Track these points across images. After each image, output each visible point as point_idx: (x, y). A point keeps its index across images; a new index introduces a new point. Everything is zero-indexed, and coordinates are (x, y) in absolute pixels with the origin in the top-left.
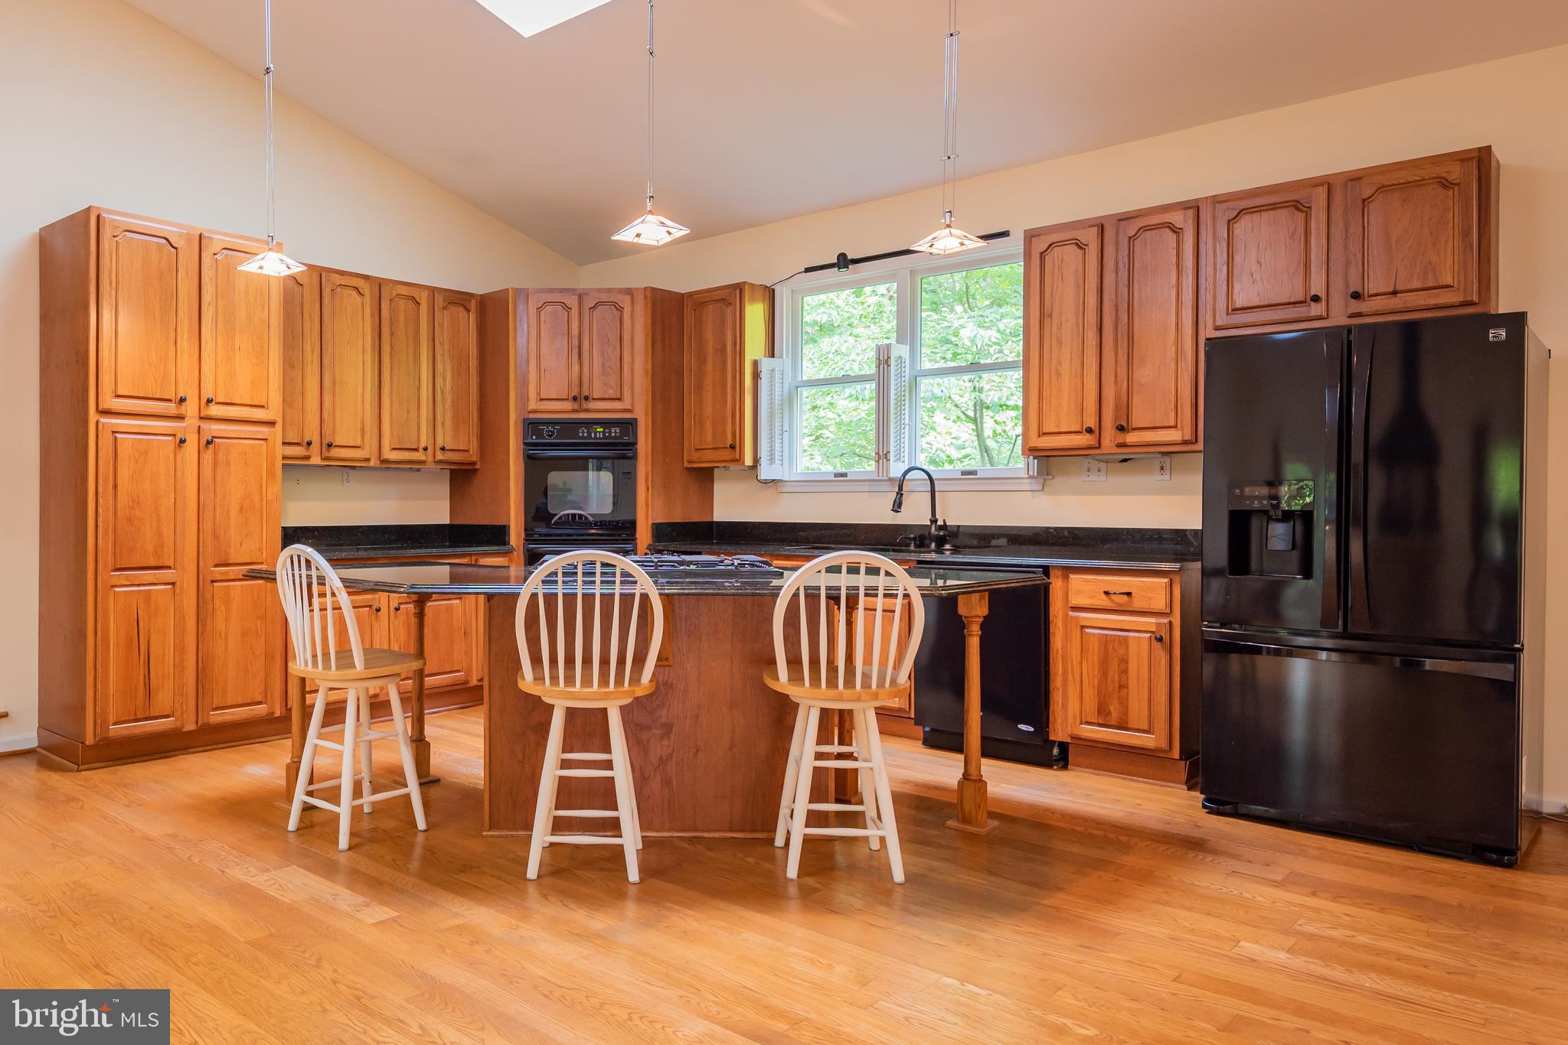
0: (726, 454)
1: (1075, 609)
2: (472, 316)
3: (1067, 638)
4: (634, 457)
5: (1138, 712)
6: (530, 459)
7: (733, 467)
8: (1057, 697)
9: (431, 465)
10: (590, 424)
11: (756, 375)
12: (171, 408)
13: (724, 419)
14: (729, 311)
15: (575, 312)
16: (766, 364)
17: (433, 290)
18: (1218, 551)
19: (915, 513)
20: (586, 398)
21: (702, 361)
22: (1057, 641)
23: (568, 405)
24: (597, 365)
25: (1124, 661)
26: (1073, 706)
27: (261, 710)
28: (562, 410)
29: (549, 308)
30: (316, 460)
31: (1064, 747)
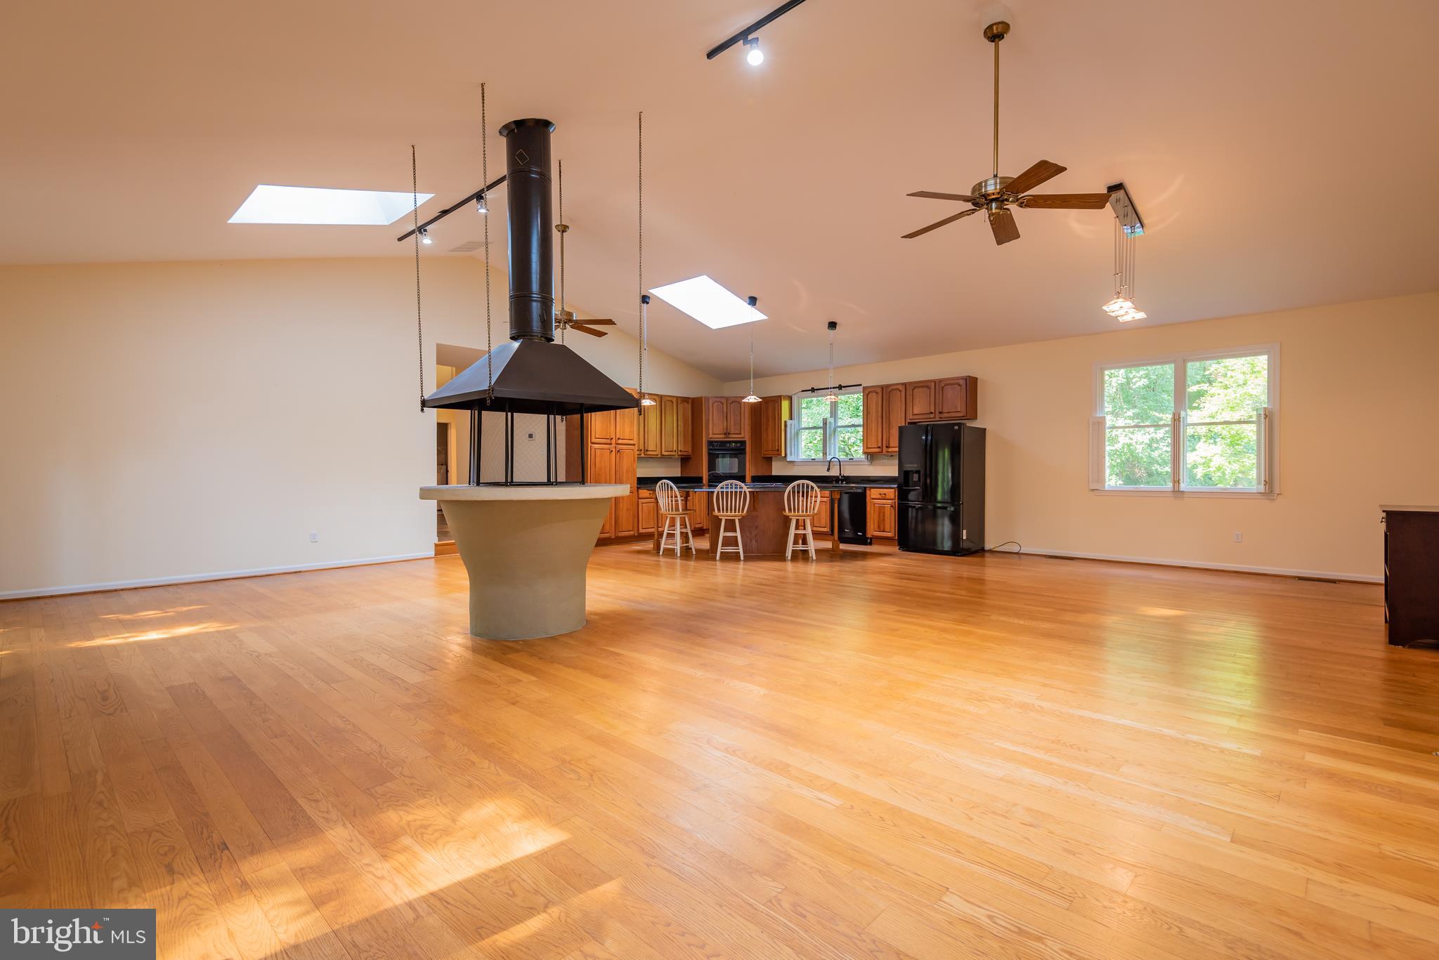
0: (776, 453)
1: (873, 499)
2: (690, 405)
3: (870, 508)
4: (745, 454)
5: (887, 527)
6: (709, 454)
7: (779, 457)
8: (868, 524)
9: (676, 456)
10: (730, 442)
11: (786, 426)
12: (609, 441)
13: (775, 440)
14: (777, 404)
15: (725, 405)
16: (789, 422)
17: (677, 397)
18: (902, 480)
19: (834, 472)
20: (729, 434)
21: (768, 421)
22: (868, 509)
23: (723, 436)
24: (732, 423)
25: (884, 513)
26: (872, 526)
27: (632, 533)
28: (720, 437)
29: (716, 404)
30: (643, 455)
31: (871, 539)
